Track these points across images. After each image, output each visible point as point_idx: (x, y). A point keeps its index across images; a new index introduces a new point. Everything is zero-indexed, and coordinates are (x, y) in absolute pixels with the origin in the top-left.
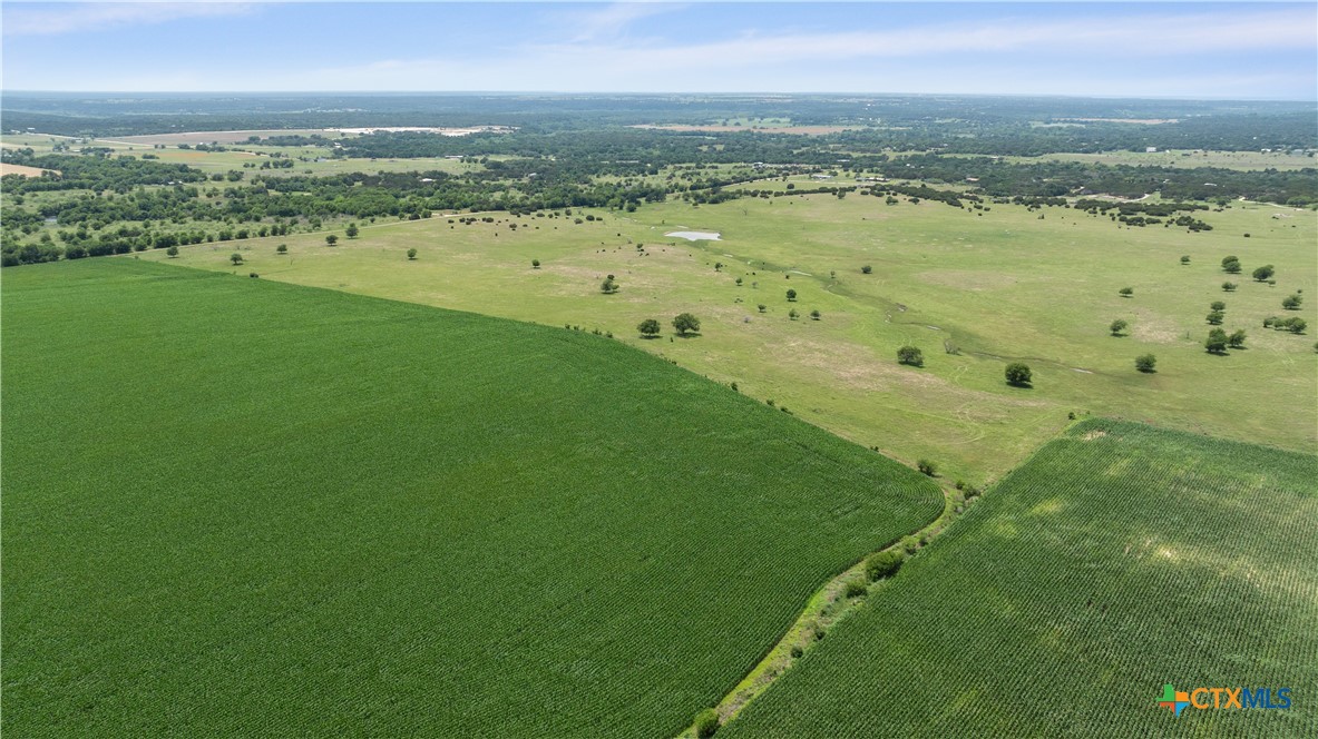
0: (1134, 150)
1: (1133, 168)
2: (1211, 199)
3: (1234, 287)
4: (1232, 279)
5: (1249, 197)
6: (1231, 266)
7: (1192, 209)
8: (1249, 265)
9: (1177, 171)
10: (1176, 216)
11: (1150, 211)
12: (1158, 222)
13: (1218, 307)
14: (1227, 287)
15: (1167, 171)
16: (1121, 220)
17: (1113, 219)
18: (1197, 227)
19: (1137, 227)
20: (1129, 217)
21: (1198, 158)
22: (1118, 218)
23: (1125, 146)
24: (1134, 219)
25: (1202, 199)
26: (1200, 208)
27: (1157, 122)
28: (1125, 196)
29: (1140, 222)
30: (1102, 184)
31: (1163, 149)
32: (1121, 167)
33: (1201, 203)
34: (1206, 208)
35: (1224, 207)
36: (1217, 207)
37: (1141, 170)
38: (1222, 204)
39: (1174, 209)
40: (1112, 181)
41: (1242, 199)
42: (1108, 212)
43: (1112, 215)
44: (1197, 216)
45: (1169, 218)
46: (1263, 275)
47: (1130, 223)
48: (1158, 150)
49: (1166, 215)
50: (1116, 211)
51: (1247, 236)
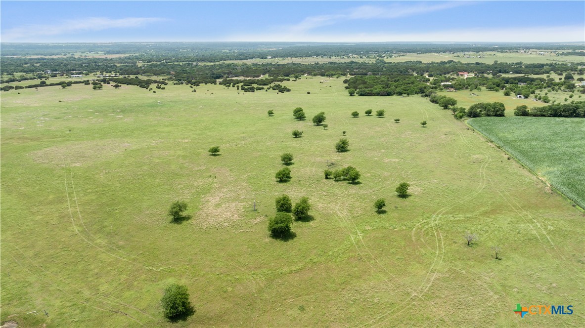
0: (262, 58)
1: (259, 65)
2: (291, 76)
3: (301, 134)
4: (300, 126)
5: (309, 74)
6: (299, 115)
7: (281, 81)
8: (310, 113)
9: (279, 65)
10: (272, 85)
11: (259, 83)
12: (263, 89)
13: (287, 160)
14: (297, 135)
15: (274, 65)
16: (242, 89)
17: (238, 89)
18: (283, 90)
19: (250, 93)
20: (246, 87)
21: (288, 60)
22: (240, 88)
23: (258, 57)
24: (249, 88)
25: (288, 76)
26: (286, 80)
27: (275, 49)
28: (251, 76)
29: (252, 90)
30: (241, 72)
31: (275, 57)
32: (254, 65)
33: (286, 78)
34: (288, 80)
35: (297, 79)
36: (294, 79)
37: (263, 65)
38: (296, 77)
39: (272, 81)
40: (246, 71)
41: (306, 75)
42: (236, 86)
43: (238, 87)
44: (284, 84)
45: (268, 86)
46: (319, 120)
47: (246, 90)
48: (272, 58)
49: (267, 85)
50: (240, 85)
51: (309, 93)
